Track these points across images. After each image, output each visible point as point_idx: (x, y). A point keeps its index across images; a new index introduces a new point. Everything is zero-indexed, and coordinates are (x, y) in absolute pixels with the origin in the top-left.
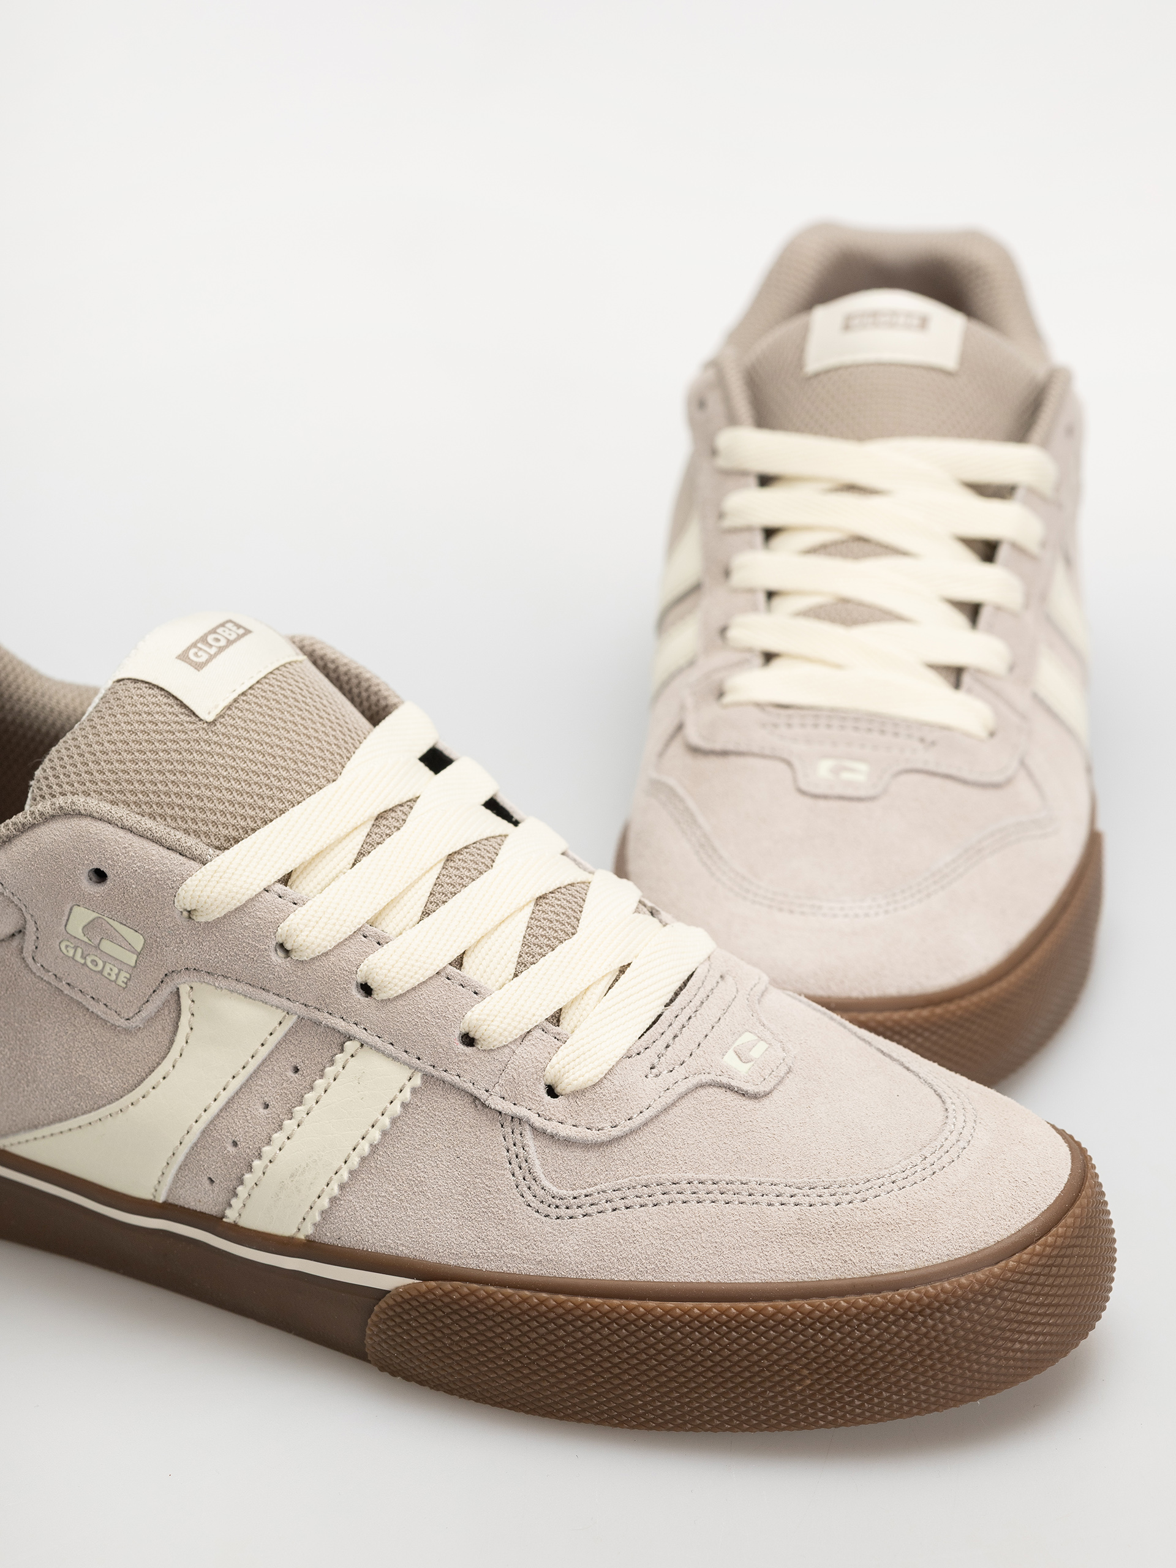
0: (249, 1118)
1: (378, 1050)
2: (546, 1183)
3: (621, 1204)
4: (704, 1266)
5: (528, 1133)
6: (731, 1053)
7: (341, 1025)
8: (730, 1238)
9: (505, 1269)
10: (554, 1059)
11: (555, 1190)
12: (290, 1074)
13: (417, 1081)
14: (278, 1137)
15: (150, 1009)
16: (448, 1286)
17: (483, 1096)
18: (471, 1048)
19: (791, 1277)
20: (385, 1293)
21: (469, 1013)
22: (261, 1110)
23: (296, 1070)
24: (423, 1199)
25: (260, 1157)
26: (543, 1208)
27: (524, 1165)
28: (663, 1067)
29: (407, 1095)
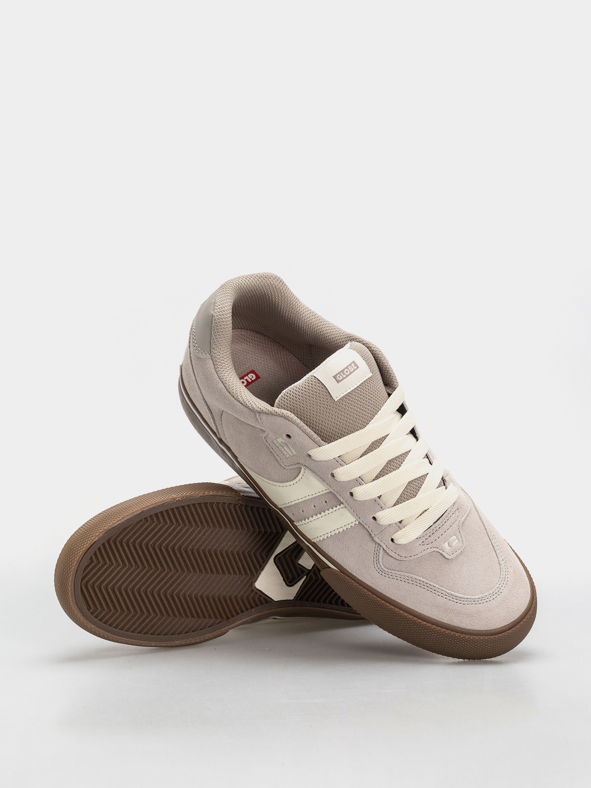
0: (309, 507)
1: (349, 510)
2: (381, 564)
3: (399, 579)
4: (415, 605)
5: (382, 550)
6: (446, 543)
7: (342, 500)
8: (424, 601)
9: (362, 580)
10: (396, 534)
11: (383, 567)
12: (324, 502)
13: (357, 523)
14: (315, 517)
15: (292, 467)
16: (346, 577)
17: (373, 535)
18: (374, 521)
19: (436, 618)
20: (330, 567)
21: (377, 513)
22: (313, 507)
23: (326, 502)
24: (348, 552)
25: (308, 519)
26: (378, 571)
27: (377, 557)
28: (426, 543)
29: (353, 525)
